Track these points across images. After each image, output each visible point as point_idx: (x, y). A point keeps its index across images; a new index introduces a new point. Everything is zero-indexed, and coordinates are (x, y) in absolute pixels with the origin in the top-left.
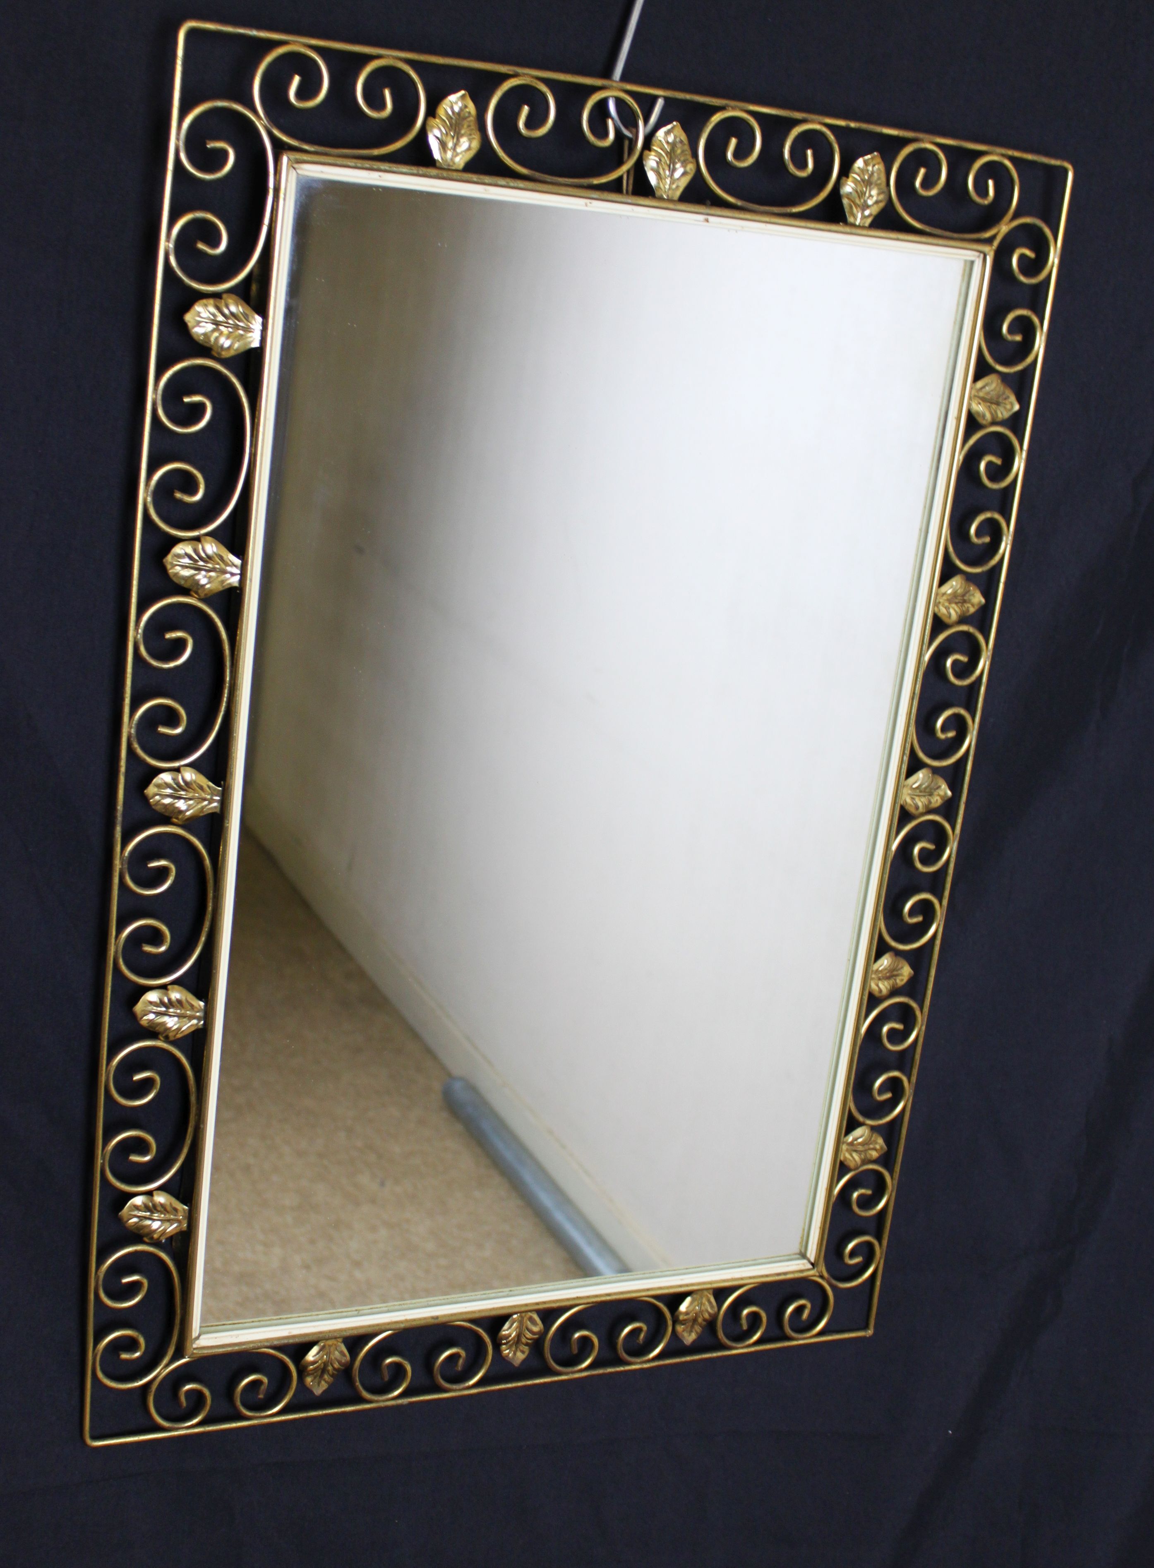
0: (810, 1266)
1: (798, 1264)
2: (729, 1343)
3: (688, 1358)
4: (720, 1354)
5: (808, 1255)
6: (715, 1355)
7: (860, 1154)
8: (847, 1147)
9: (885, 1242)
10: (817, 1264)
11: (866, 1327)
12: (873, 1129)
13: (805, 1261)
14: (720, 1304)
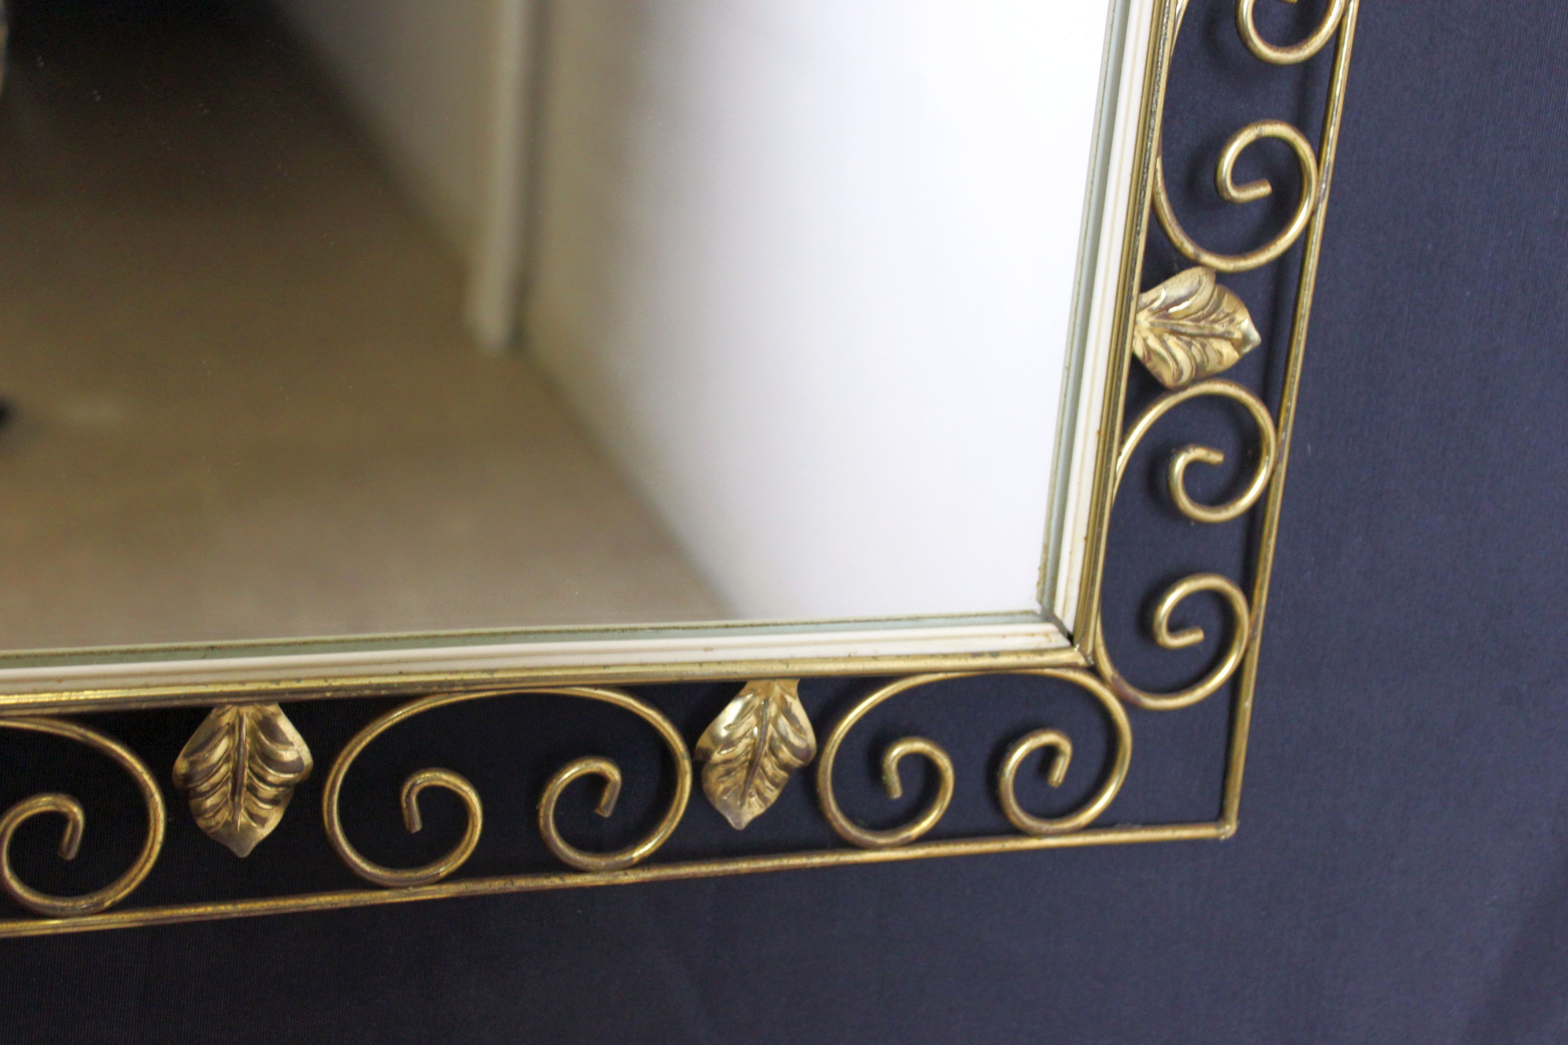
0: (1065, 643)
1: (1033, 635)
2: (853, 831)
3: (744, 866)
4: (830, 859)
5: (1058, 611)
6: (817, 860)
7: (1189, 345)
8: (1152, 319)
9: (1262, 595)
10: (1085, 634)
11: (1219, 816)
12: (1221, 278)
13: (1050, 627)
14: (823, 726)
